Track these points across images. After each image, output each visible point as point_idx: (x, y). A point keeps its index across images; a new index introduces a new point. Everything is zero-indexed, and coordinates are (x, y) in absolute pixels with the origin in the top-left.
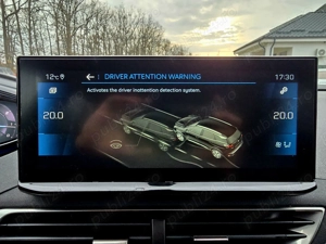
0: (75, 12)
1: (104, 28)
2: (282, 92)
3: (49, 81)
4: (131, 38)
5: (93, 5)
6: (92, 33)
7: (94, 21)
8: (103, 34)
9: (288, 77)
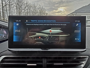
0: (22, 5)
1: (30, 10)
2: (77, 25)
3: (17, 22)
4: (37, 12)
6: (26, 11)
7: (27, 8)
8: (29, 11)
9: (78, 21)
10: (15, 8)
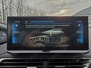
0: (22, 9)
2: (79, 26)
3: (16, 23)
5: (27, 7)
6: (27, 14)
7: (27, 11)
8: (30, 15)
10: (16, 11)
